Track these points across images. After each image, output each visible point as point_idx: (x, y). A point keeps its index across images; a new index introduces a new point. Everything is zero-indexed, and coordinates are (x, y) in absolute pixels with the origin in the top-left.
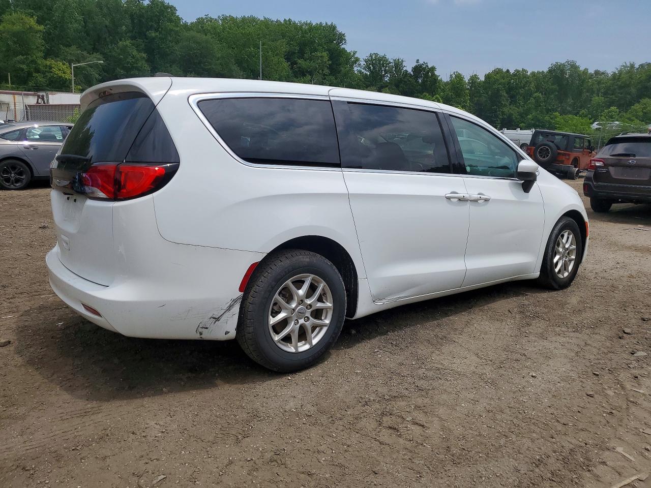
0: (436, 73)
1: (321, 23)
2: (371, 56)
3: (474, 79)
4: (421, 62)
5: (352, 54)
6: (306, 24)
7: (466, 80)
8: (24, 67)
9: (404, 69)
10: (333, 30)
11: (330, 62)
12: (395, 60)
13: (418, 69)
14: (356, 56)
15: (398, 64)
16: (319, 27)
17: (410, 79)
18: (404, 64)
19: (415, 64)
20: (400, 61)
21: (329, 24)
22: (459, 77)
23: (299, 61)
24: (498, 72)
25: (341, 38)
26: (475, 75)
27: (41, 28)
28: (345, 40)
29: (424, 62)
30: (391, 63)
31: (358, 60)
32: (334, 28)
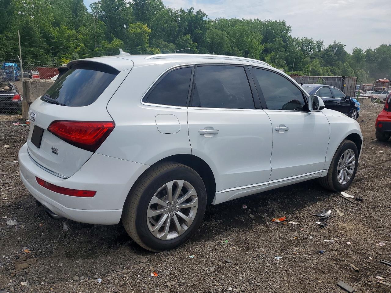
0: (344, 48)
1: (276, 20)
2: (302, 39)
3: (368, 51)
4: (337, 42)
5: (295, 38)
6: (269, 22)
7: (363, 52)
9: (323, 47)
10: (284, 25)
11: (284, 44)
12: (317, 42)
13: (333, 47)
14: (298, 39)
15: (319, 45)
16: (275, 23)
18: (323, 44)
20: (321, 42)
21: (281, 21)
22: (359, 51)
24: (384, 46)
25: (289, 29)
26: (370, 49)
27: (150, 31)
28: (291, 30)
29: (339, 42)
30: (315, 43)
31: (299, 42)
32: (284, 23)
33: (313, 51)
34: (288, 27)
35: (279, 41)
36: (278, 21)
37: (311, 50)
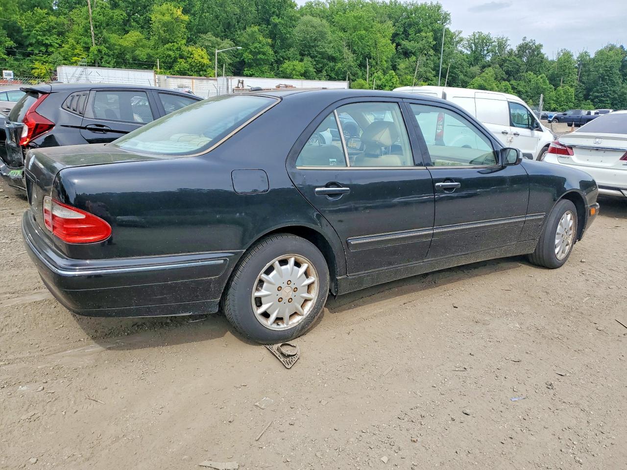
0: (543, 51)
1: (426, 3)
2: (474, 35)
3: (583, 56)
4: (528, 40)
5: (457, 33)
6: (412, 5)
7: (575, 58)
8: (171, 53)
9: (508, 48)
10: (438, 10)
11: (435, 43)
12: (498, 39)
13: (523, 48)
14: (461, 35)
15: (502, 43)
16: (423, 8)
17: (515, 58)
18: (508, 43)
19: (521, 42)
20: (504, 39)
21: (434, 3)
22: (567, 55)
23: (403, 42)
24: (612, 48)
25: (446, 18)
26: (586, 52)
27: (186, 18)
28: (449, 19)
29: (531, 40)
30: (494, 42)
31: (462, 40)
32: (439, 7)
33: (491, 55)
34: (445, 14)
35: (425, 37)
36: (429, 4)
37: (488, 53)
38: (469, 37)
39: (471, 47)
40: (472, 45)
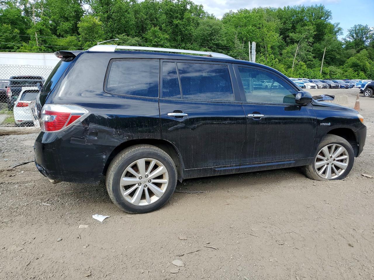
33: (369, 41)
35: (308, 30)
36: (315, 6)
37: (367, 39)
38: (351, 29)
39: (353, 36)
40: (354, 34)
